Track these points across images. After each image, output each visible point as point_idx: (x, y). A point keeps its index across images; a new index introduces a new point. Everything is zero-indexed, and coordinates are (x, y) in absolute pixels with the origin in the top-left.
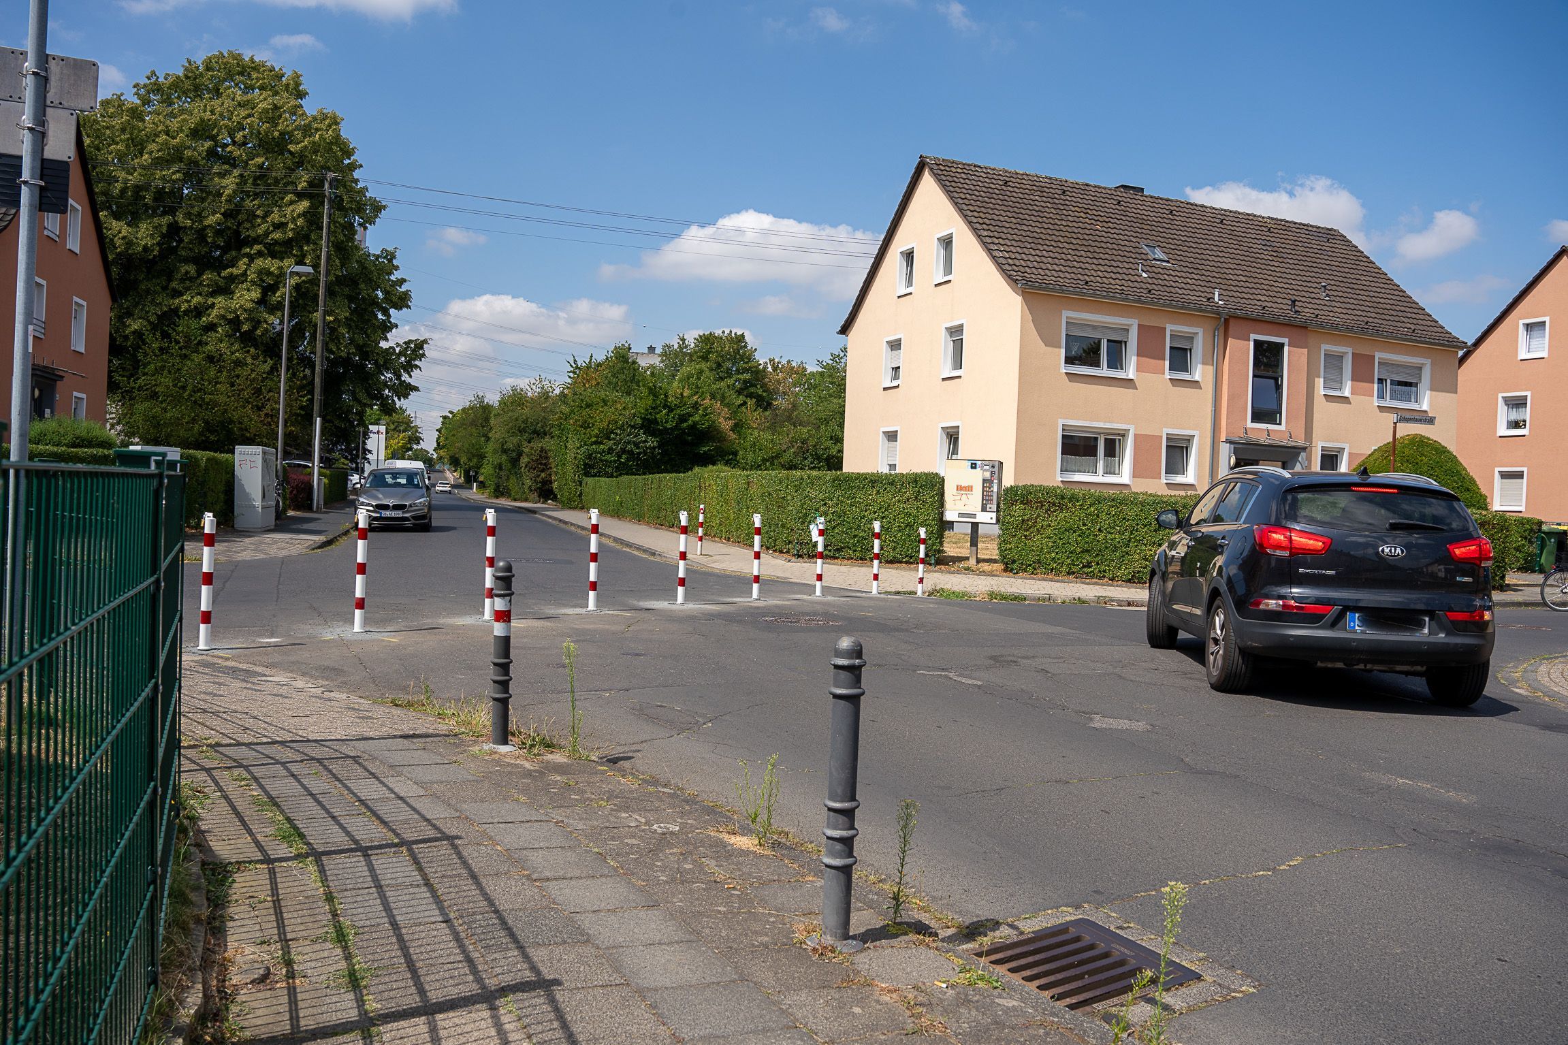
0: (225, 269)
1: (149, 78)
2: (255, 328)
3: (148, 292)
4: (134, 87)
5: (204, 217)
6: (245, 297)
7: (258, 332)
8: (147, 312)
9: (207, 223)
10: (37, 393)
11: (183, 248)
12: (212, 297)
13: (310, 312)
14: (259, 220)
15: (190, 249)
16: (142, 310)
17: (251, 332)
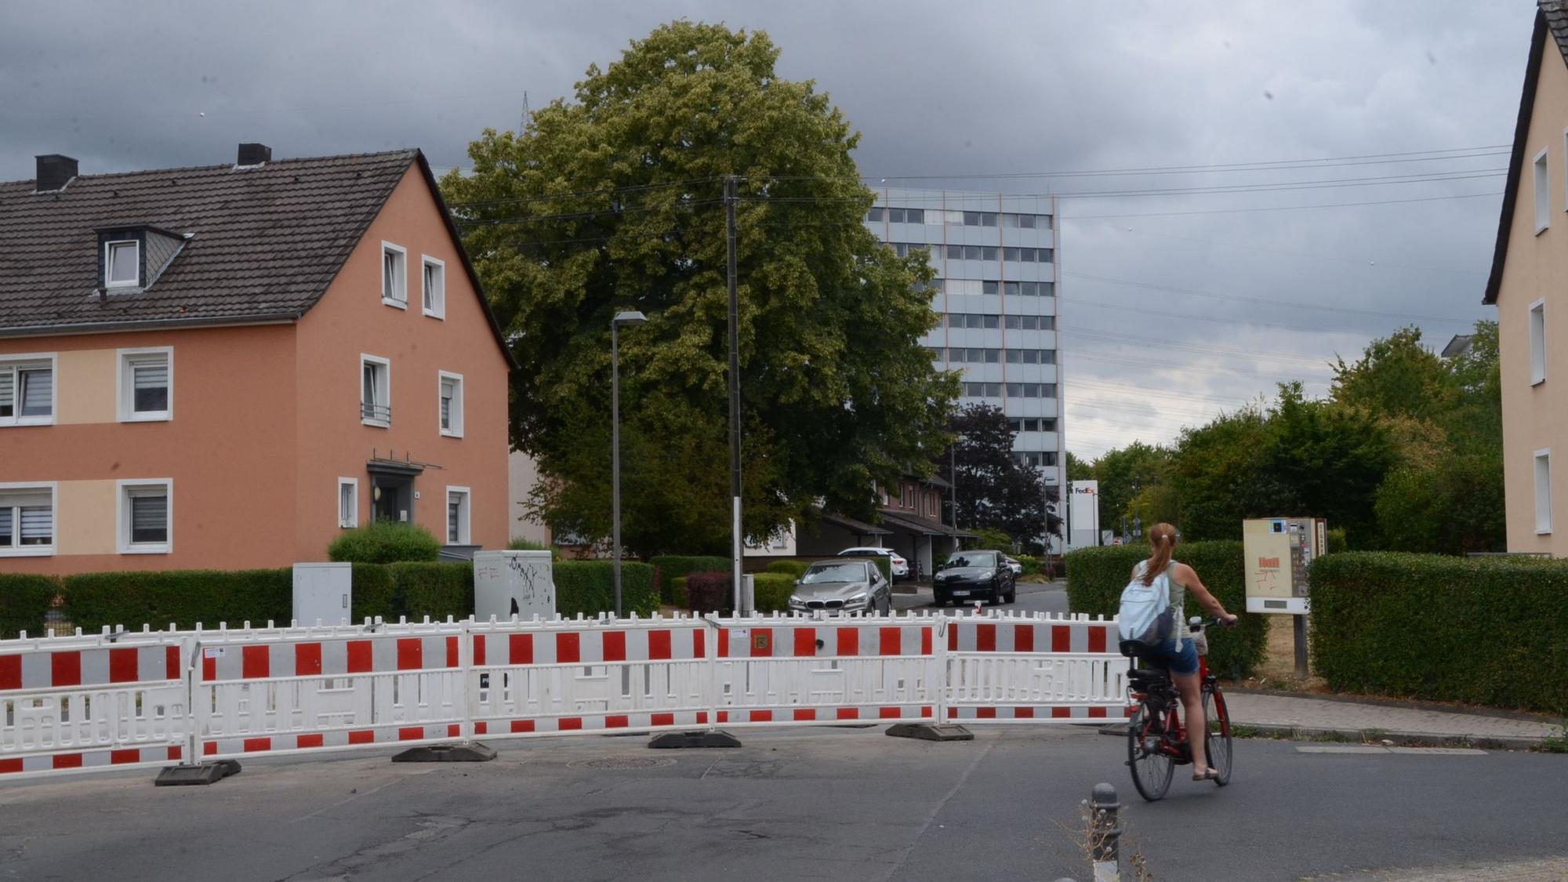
0: (668, 308)
1: (589, 74)
2: (702, 380)
3: (578, 348)
4: (576, 87)
5: (640, 244)
6: (692, 340)
7: (705, 386)
8: (578, 373)
9: (643, 250)
10: (378, 493)
11: (620, 286)
12: (654, 346)
13: (783, 352)
14: (709, 239)
15: (629, 286)
16: (573, 370)
17: (698, 387)
